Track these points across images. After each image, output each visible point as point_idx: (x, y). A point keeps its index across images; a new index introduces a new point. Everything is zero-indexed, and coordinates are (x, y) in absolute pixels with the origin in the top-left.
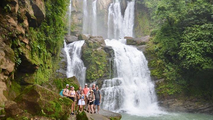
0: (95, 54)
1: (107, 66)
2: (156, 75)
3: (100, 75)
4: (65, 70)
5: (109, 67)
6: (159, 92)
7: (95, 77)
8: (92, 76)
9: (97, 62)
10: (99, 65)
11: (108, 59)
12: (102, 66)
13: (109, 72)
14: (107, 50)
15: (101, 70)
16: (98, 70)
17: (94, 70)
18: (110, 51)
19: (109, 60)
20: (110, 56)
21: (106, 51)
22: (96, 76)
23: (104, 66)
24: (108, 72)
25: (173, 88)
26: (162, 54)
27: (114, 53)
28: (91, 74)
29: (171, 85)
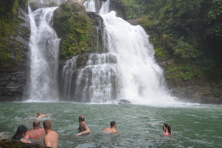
0: (75, 18)
1: (93, 37)
2: (160, 56)
3: (83, 49)
4: (27, 40)
5: (96, 38)
6: (169, 77)
7: (75, 51)
8: (70, 49)
9: (78, 30)
10: (80, 34)
11: (94, 27)
12: (85, 36)
13: (96, 45)
14: (92, 16)
15: (84, 42)
16: (79, 41)
17: (73, 42)
18: (97, 18)
19: (96, 29)
20: (97, 24)
21: (90, 17)
22: (76, 49)
23: (88, 37)
24: (94, 45)
25: (189, 71)
26: (168, 27)
27: (102, 20)
28: (68, 47)
29: (187, 66)
